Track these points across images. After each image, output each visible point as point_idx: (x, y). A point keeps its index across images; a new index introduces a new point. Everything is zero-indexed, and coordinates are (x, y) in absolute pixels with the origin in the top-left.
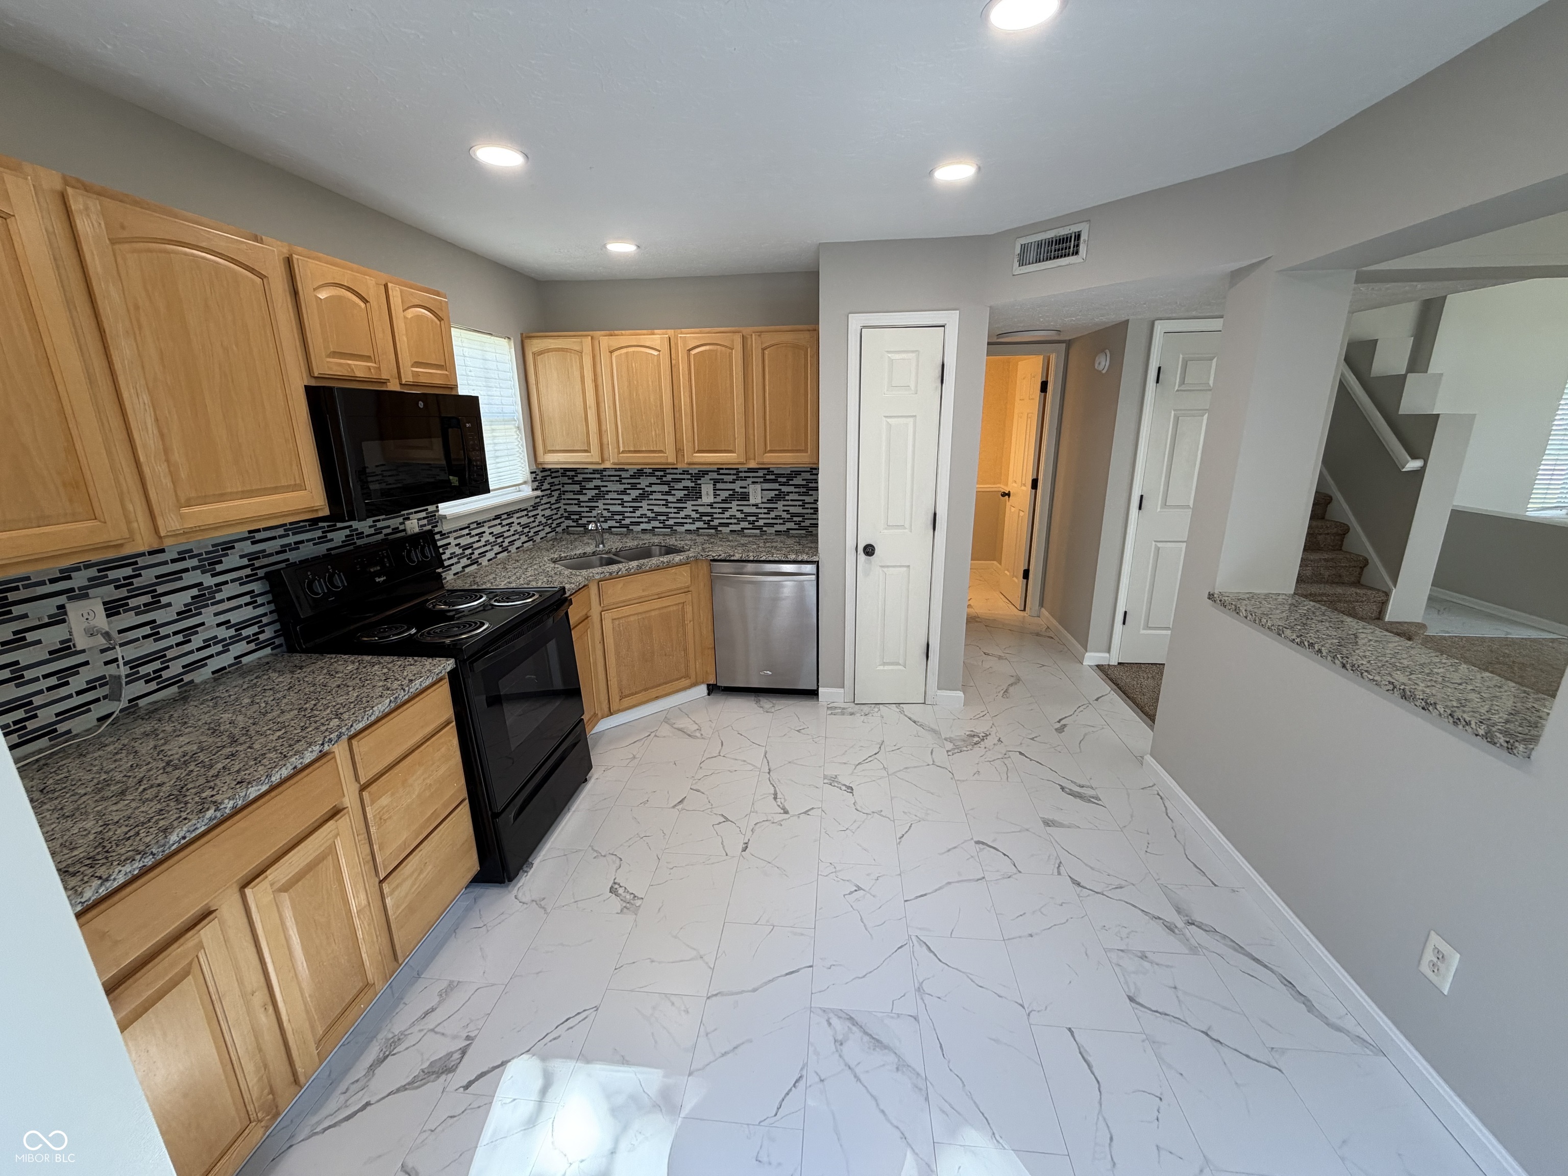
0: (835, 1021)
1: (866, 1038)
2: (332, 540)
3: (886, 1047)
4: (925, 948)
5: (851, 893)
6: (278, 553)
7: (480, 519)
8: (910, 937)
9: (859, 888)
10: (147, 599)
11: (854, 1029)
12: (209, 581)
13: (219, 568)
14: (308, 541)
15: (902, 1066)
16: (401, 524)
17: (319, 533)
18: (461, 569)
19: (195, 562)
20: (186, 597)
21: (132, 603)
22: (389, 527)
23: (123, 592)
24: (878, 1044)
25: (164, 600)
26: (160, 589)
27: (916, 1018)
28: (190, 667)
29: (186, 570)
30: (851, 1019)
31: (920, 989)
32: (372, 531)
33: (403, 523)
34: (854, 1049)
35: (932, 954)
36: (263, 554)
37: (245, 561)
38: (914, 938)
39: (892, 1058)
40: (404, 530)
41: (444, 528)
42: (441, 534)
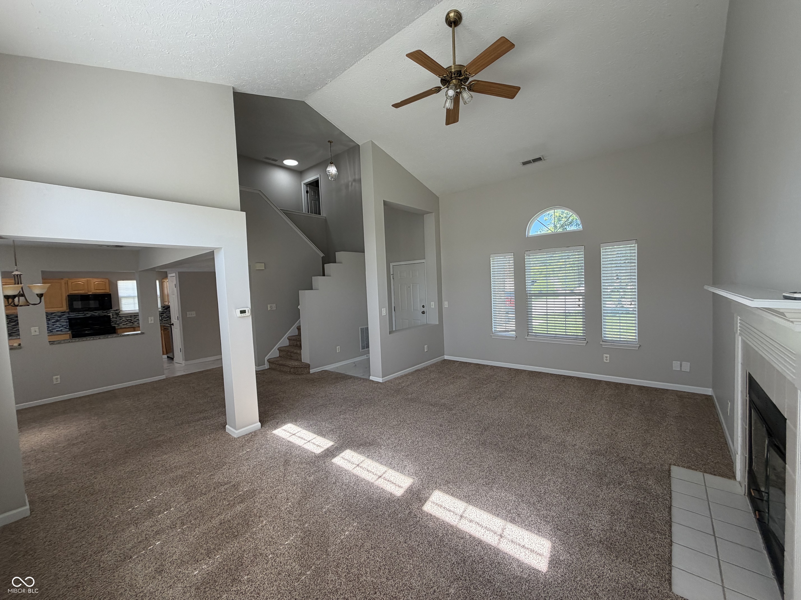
40: (108, 315)
41: (121, 316)
42: (120, 316)
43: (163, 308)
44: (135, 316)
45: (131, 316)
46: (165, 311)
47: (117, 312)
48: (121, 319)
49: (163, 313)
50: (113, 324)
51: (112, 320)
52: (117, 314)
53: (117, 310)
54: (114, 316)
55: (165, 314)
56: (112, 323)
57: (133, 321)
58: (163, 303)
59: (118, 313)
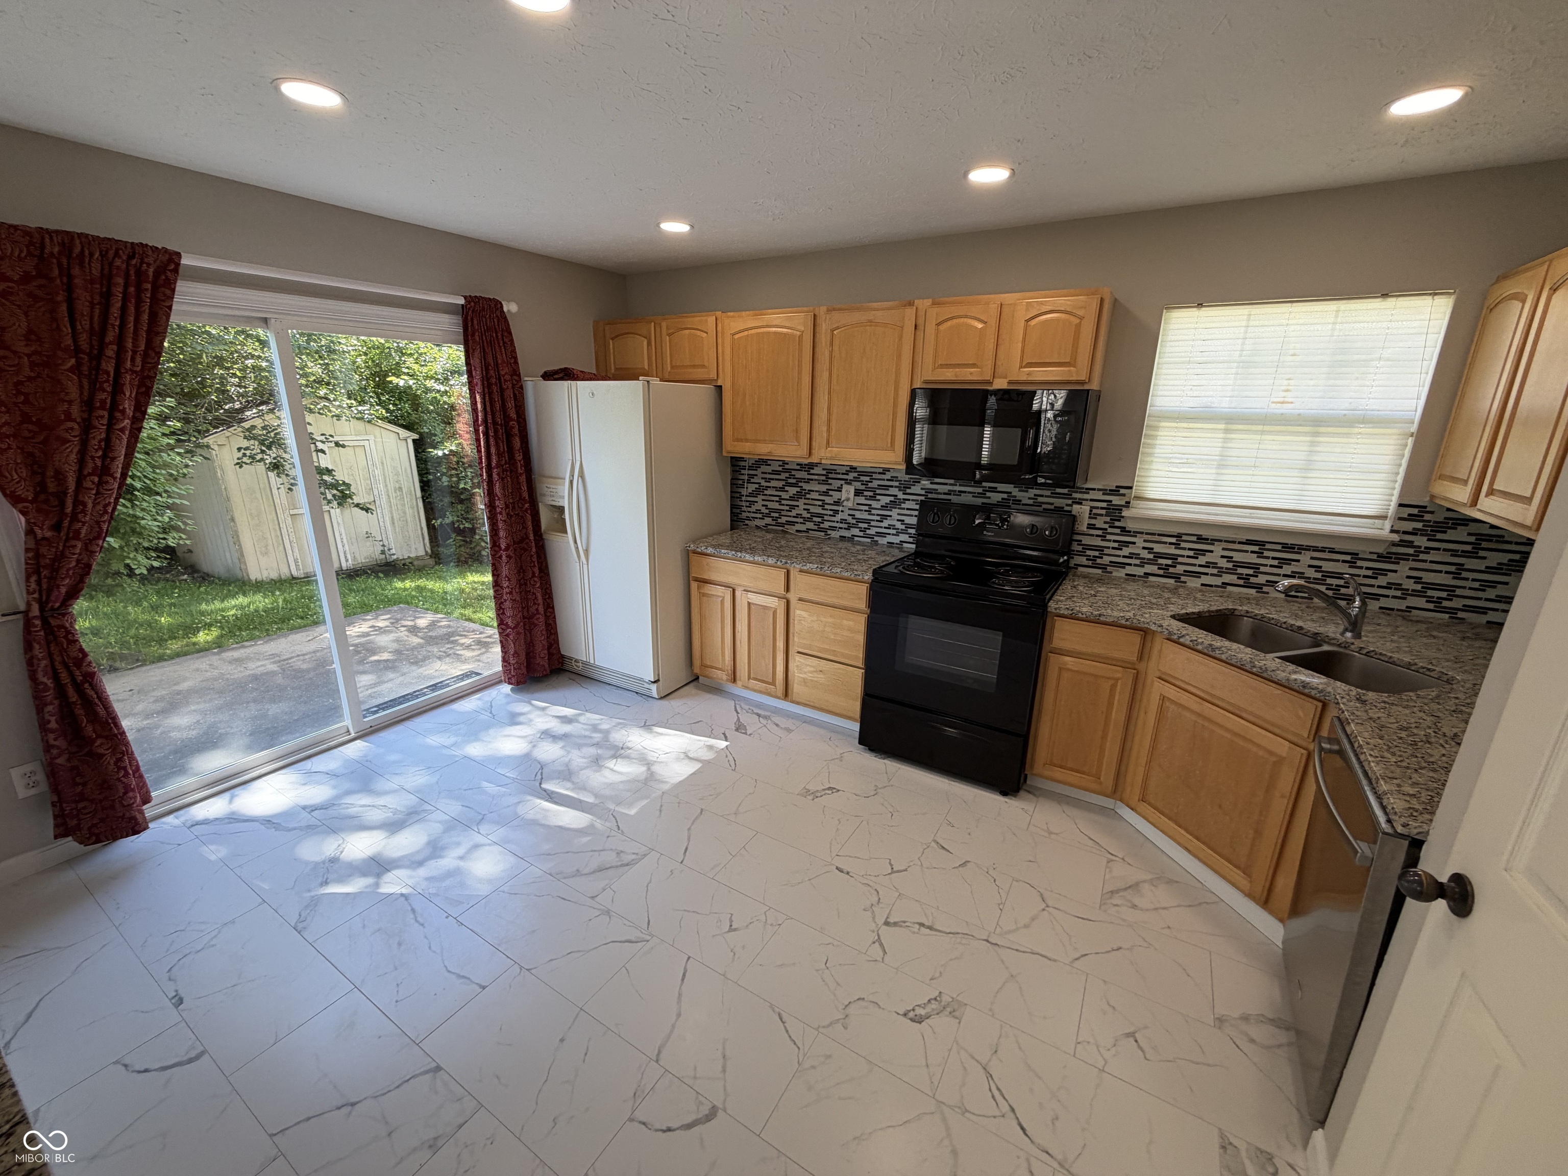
0: (634, 857)
1: (608, 866)
2: (989, 498)
3: (594, 872)
4: (633, 939)
5: (731, 921)
6: (945, 494)
7: (1205, 533)
8: (650, 935)
9: (731, 929)
10: (871, 494)
11: (619, 863)
12: (901, 496)
13: (908, 491)
14: (969, 492)
15: (578, 873)
16: (1067, 505)
17: (980, 490)
18: (1142, 574)
19: (897, 484)
20: (887, 500)
21: (866, 493)
22: (1052, 504)
23: (863, 487)
24: (601, 869)
25: (878, 497)
26: (878, 491)
27: (593, 898)
28: (879, 534)
29: (892, 486)
30: (627, 865)
31: (608, 912)
32: (1031, 502)
33: (1071, 505)
34: (610, 858)
35: (623, 939)
36: (935, 491)
37: (923, 492)
38: (649, 938)
39: (586, 871)
40: (1070, 512)
41: (1131, 526)
42: (1123, 529)
43: (1411, 518)
44: (1201, 539)
45: (1179, 536)
46: (1421, 541)
47: (1116, 500)
48: (1127, 544)
49: (1398, 558)
50: (1083, 561)
51: (1086, 540)
52: (1115, 513)
53: (1116, 491)
54: (1099, 522)
55: (1404, 568)
56: (1081, 554)
57: (1180, 569)
58: (1428, 482)
59: (1119, 509)
